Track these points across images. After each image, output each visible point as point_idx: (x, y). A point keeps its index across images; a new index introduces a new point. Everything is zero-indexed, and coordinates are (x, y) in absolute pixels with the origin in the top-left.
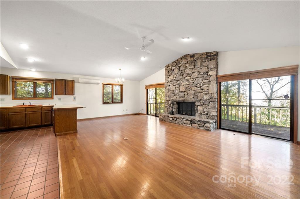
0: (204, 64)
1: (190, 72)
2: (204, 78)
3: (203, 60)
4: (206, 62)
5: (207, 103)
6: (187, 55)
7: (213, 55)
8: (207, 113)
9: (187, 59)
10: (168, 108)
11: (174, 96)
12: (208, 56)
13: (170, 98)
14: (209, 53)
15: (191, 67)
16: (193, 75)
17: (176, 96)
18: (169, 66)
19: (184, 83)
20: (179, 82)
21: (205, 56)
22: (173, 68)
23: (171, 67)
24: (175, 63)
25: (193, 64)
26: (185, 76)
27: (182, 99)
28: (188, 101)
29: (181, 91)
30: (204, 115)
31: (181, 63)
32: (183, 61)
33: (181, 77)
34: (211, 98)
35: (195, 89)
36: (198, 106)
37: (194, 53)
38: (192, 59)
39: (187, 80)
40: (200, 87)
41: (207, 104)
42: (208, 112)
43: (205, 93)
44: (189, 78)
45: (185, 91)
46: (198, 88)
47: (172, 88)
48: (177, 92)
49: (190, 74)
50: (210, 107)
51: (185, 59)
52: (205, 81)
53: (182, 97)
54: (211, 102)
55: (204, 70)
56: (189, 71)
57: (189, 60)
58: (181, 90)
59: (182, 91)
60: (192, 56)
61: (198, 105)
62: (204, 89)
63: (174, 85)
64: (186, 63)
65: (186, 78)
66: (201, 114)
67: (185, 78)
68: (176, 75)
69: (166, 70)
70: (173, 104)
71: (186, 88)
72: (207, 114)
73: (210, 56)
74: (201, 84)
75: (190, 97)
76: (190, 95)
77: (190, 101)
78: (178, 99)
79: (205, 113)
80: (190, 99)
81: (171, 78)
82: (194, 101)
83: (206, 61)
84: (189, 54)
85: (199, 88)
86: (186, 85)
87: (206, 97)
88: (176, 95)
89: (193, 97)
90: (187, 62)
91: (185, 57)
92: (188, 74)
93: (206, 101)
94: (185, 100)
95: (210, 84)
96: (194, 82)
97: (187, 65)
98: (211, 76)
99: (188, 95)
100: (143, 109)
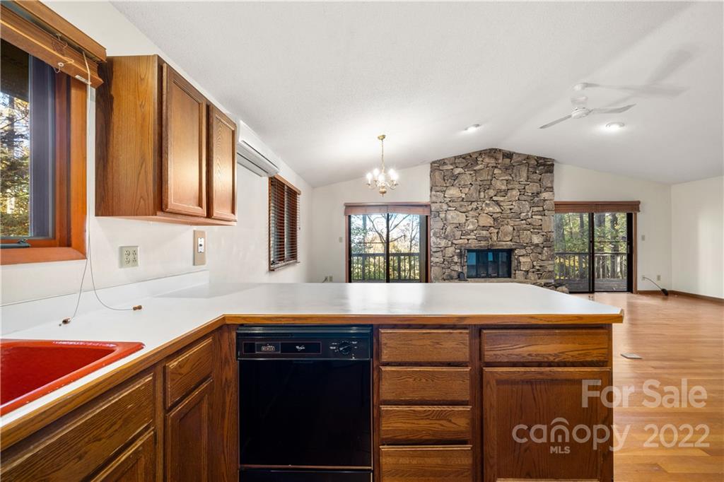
0: (536, 177)
1: (504, 187)
2: (534, 202)
3: (531, 170)
4: (536, 173)
5: (539, 250)
6: (495, 150)
7: (549, 165)
8: (538, 268)
9: (496, 159)
10: (443, 266)
11: (462, 237)
12: (539, 165)
13: (450, 243)
14: (541, 158)
15: (506, 178)
16: (509, 194)
17: (469, 237)
18: (444, 163)
19: (491, 209)
20: (474, 205)
21: (533, 162)
22: (457, 171)
23: (452, 167)
24: (464, 160)
25: (510, 171)
26: (492, 192)
27: (483, 243)
28: (500, 248)
29: (481, 225)
30: (533, 272)
31: (479, 162)
32: (487, 160)
33: (482, 193)
34: (546, 240)
35: (517, 223)
36: (521, 256)
37: (512, 150)
38: (507, 161)
39: (497, 203)
40: (525, 220)
41: (540, 252)
42: (540, 266)
43: (536, 230)
44: (502, 199)
45: (490, 227)
46: (522, 222)
47: (455, 217)
48: (471, 227)
49: (504, 191)
50: (544, 258)
51: (492, 157)
52: (536, 209)
53: (486, 239)
54: (545, 248)
55: (534, 188)
56: (503, 184)
57: (500, 161)
58: (481, 223)
59: (484, 227)
60: (509, 155)
61: (522, 254)
62: (534, 224)
63: (464, 210)
64: (492, 167)
65: (495, 198)
66: (527, 272)
67: (492, 197)
68: (467, 189)
69: (437, 173)
70: (461, 255)
71: (495, 220)
72: (538, 270)
73: (544, 165)
74: (530, 214)
75: (505, 240)
76: (506, 235)
77: (505, 247)
78: (474, 244)
79: (534, 270)
80: (504, 243)
81: (453, 192)
82: (514, 247)
83: (537, 172)
84: (500, 150)
85: (524, 221)
86: (494, 213)
87: (537, 239)
88: (469, 234)
89: (510, 238)
90: (495, 165)
91: (490, 152)
92: (499, 192)
93: (537, 245)
94: (492, 245)
95: (544, 215)
96: (511, 209)
97: (496, 171)
98: (545, 200)
99: (500, 235)
100: (328, 278)
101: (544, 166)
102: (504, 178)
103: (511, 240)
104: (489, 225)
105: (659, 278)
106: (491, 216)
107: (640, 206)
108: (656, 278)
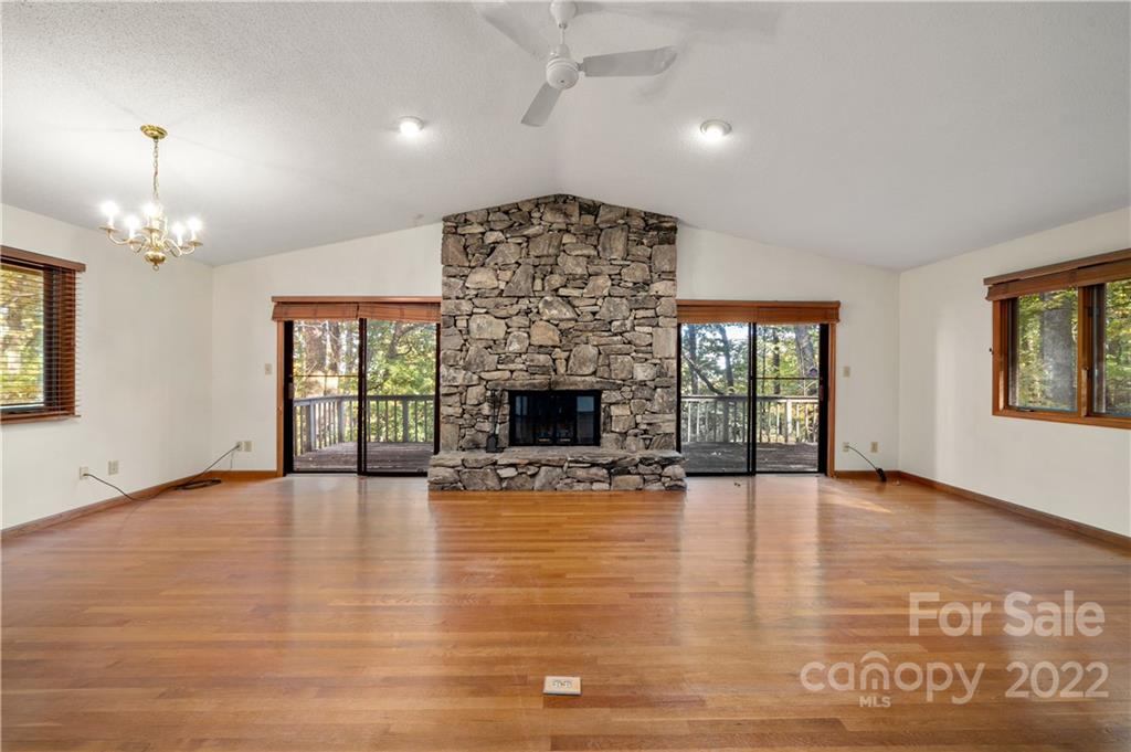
0: (642, 251)
1: (579, 271)
2: (636, 301)
3: (633, 237)
4: (643, 244)
5: (646, 393)
6: (566, 199)
7: (667, 229)
8: (644, 427)
9: (566, 215)
10: (461, 422)
11: (499, 367)
12: (648, 228)
13: (475, 377)
14: (653, 215)
15: (586, 252)
16: (591, 285)
17: (512, 366)
18: (466, 220)
19: (554, 312)
20: (524, 304)
21: (637, 223)
22: (491, 237)
23: (481, 229)
24: (506, 217)
25: (593, 240)
26: (556, 280)
27: (539, 379)
28: (572, 388)
29: (536, 343)
30: (636, 436)
31: (534, 221)
32: (549, 217)
33: (538, 283)
34: (660, 374)
35: (603, 341)
36: (614, 404)
37: (598, 198)
38: (589, 219)
39: (567, 300)
40: (621, 334)
41: (648, 396)
42: (649, 424)
43: (640, 355)
44: (576, 293)
45: (554, 347)
46: (615, 338)
47: (486, 327)
48: (515, 347)
49: (581, 277)
50: (656, 408)
51: (559, 210)
52: (641, 313)
53: (544, 370)
54: (659, 390)
55: (637, 272)
56: (578, 264)
57: (574, 219)
58: (536, 340)
59: (541, 346)
60: (591, 209)
61: (614, 400)
62: (638, 342)
63: (503, 313)
64: (560, 231)
65: (563, 292)
66: (625, 434)
67: (557, 290)
68: (509, 273)
69: (451, 240)
70: (495, 402)
71: (563, 333)
72: (646, 432)
73: (658, 228)
74: (628, 323)
75: (581, 373)
76: (582, 363)
77: (581, 387)
78: (522, 381)
79: (637, 431)
80: (579, 379)
81: (482, 278)
82: (597, 387)
83: (645, 241)
84: (574, 197)
85: (619, 338)
86: (561, 320)
87: (642, 372)
88: (513, 362)
89: (591, 369)
90: (563, 227)
91: (555, 202)
92: (570, 279)
93: (643, 384)
94: (557, 383)
95: (658, 325)
96: (594, 314)
97: (567, 239)
98: (659, 297)
99: (571, 363)
100: (243, 446)
101: (660, 230)
102: (579, 252)
103: (594, 373)
104: (551, 343)
105: (874, 447)
106: (557, 325)
107: (840, 310)
108: (870, 447)
